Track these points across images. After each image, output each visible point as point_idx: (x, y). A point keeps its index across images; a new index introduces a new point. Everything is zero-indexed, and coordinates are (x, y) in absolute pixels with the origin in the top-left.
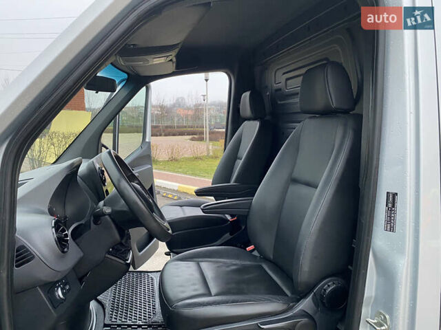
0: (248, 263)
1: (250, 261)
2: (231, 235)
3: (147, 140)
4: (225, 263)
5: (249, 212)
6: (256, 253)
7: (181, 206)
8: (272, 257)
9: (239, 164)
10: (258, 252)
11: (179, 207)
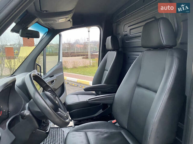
0: (113, 131)
1: (115, 130)
2: (103, 110)
3: (61, 61)
4: (101, 132)
5: (113, 102)
6: (117, 124)
7: (77, 95)
8: (126, 127)
9: (106, 73)
10: (119, 124)
11: (76, 95)
